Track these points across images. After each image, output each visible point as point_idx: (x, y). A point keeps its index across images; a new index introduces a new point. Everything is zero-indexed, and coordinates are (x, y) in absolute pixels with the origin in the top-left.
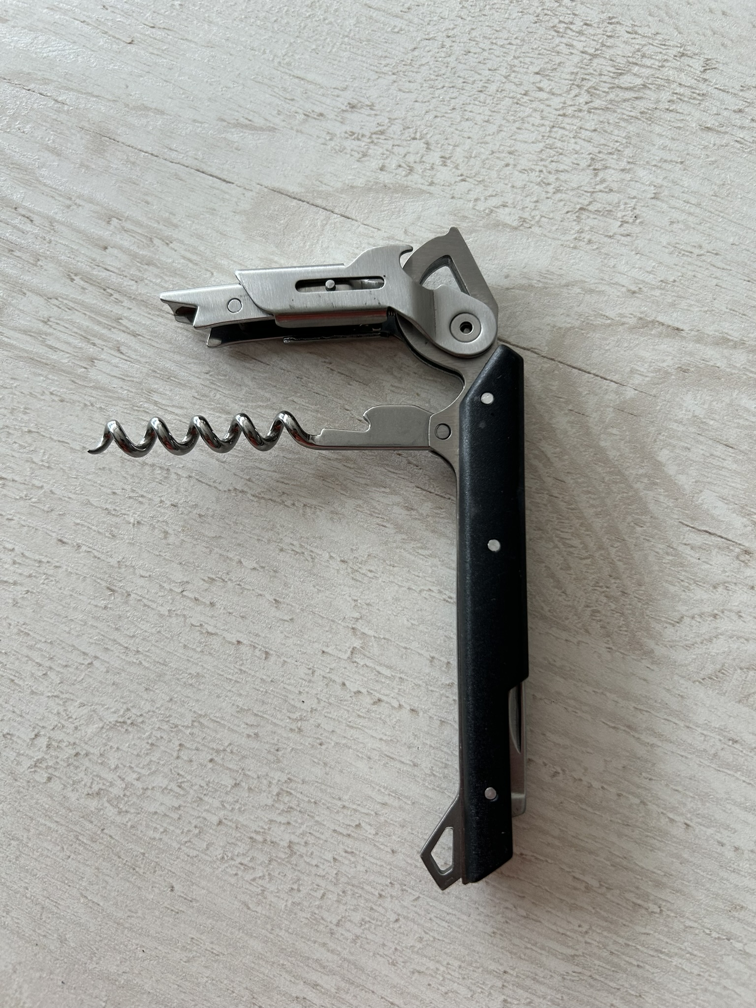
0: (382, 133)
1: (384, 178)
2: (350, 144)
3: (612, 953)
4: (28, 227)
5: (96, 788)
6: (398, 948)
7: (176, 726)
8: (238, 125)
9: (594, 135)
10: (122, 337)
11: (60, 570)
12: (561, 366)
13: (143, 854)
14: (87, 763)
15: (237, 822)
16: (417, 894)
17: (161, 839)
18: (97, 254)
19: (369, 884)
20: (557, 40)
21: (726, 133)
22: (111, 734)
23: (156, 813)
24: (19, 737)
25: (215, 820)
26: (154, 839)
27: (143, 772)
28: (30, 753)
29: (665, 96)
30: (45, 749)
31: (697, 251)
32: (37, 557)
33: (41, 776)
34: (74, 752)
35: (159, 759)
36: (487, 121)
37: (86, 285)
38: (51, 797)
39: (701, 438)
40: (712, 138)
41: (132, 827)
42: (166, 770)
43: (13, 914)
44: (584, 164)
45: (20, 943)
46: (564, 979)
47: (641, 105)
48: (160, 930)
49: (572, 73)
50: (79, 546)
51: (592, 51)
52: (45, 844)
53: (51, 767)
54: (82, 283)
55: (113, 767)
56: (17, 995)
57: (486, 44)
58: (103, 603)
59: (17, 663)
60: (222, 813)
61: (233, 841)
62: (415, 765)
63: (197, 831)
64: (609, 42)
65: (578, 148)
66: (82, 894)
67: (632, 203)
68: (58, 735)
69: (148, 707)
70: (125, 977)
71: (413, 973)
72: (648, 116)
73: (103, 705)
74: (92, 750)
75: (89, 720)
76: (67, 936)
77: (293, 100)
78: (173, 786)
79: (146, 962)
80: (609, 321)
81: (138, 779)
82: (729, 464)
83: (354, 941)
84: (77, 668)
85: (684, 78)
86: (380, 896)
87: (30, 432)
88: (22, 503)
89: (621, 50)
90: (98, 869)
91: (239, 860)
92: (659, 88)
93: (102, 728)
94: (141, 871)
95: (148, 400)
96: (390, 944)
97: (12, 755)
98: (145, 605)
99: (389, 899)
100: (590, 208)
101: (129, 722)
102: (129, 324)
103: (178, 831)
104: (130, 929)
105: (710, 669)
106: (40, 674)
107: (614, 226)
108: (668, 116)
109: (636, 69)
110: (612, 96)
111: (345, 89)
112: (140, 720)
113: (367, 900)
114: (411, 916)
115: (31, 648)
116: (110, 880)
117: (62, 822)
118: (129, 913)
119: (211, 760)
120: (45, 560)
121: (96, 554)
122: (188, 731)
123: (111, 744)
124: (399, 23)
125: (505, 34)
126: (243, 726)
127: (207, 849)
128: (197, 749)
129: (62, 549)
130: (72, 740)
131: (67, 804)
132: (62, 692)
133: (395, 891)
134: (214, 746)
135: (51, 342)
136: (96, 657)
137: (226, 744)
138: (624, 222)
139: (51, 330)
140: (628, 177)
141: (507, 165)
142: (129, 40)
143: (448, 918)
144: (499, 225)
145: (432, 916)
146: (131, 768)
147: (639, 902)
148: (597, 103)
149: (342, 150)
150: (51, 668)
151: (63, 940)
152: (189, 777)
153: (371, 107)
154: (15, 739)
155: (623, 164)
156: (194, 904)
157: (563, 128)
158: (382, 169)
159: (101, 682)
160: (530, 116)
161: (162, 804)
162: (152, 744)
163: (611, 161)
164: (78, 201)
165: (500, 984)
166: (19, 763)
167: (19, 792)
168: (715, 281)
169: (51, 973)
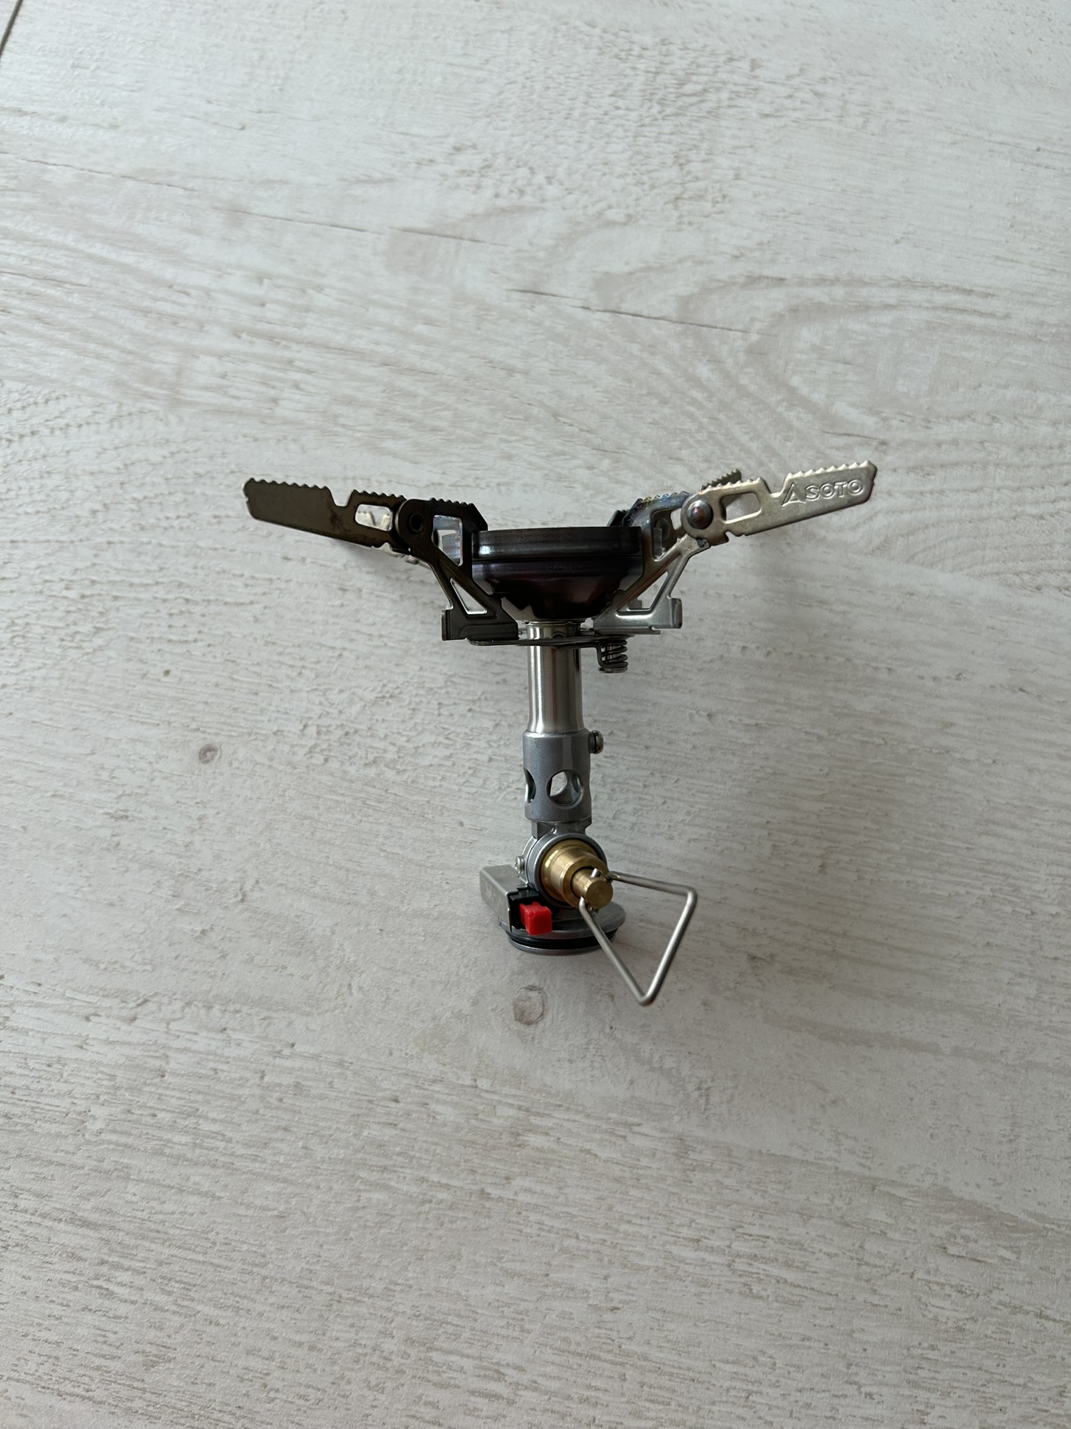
0: (489, 166)
1: (501, 202)
2: (463, 180)
3: (853, 786)
4: (185, 300)
5: (371, 757)
6: (672, 824)
7: (432, 689)
8: (359, 181)
9: (672, 137)
10: (297, 376)
11: (292, 583)
12: (691, 326)
13: (428, 802)
14: (357, 738)
15: (505, 755)
16: (676, 778)
17: (441, 786)
18: (257, 311)
19: (633, 778)
20: (622, 66)
21: (782, 116)
22: (373, 709)
23: (431, 765)
24: (289, 732)
25: (485, 758)
26: (435, 787)
27: (410, 734)
28: (303, 742)
29: (724, 95)
30: (315, 735)
31: (781, 214)
32: (267, 576)
33: (318, 759)
34: (343, 732)
35: (423, 719)
36: (579, 142)
37: (254, 339)
38: (332, 774)
39: (823, 362)
40: (771, 122)
41: (413, 782)
42: (431, 727)
43: (320, 883)
44: (670, 161)
45: (333, 907)
46: (819, 816)
47: (706, 106)
48: (459, 861)
49: (641, 91)
50: (304, 559)
51: (653, 69)
52: (337, 816)
53: (325, 750)
54: (249, 338)
55: (382, 736)
56: (340, 953)
57: (561, 79)
58: (338, 602)
59: (271, 670)
60: (490, 752)
61: (506, 772)
62: (647, 673)
63: (471, 772)
64: (667, 60)
65: (660, 149)
66: (381, 850)
67: (718, 185)
68: (325, 721)
69: (401, 679)
70: (437, 909)
71: (689, 841)
72: (714, 114)
73: (360, 687)
74: (359, 727)
75: (351, 703)
76: (376, 888)
77: (402, 153)
78: (441, 739)
79: (453, 892)
80: (722, 284)
81: (408, 741)
82: (852, 377)
83: (632, 828)
84: (329, 662)
85: (736, 78)
86: (645, 786)
87: (232, 472)
88: (240, 534)
89: (679, 64)
90: (390, 824)
91: (514, 786)
92: (718, 90)
93: (365, 706)
94: (430, 817)
95: (336, 424)
96: (664, 823)
97: (286, 748)
98: (378, 596)
99: (653, 787)
100: (684, 196)
101: (388, 695)
102: (302, 364)
103: (455, 776)
104: (432, 867)
105: (877, 541)
106: (295, 674)
107: (708, 206)
108: (731, 111)
109: (694, 78)
110: (680, 103)
111: (447, 136)
112: (398, 691)
113: (635, 792)
114: (675, 795)
115: (280, 654)
116: (404, 831)
117: (348, 793)
118: (428, 854)
119: (470, 710)
120: (274, 577)
121: (322, 562)
122: (443, 691)
123: (376, 717)
124: (480, 74)
125: (575, 69)
126: (491, 676)
127: (485, 783)
128: (455, 704)
129: (289, 565)
130: (339, 723)
131: (348, 777)
132: (319, 685)
133: (657, 779)
134: (469, 697)
135: (232, 392)
136: (344, 649)
137: (479, 694)
138: (715, 203)
139: (229, 383)
140: (709, 165)
141: (605, 174)
142: (240, 127)
143: (708, 790)
144: (610, 224)
145: (693, 791)
146: (399, 733)
147: (866, 739)
148: (669, 111)
149: (457, 187)
150: (304, 667)
151: (372, 893)
152: (453, 729)
153: (474, 147)
154: (285, 734)
155: (703, 156)
156: (485, 832)
157: (645, 136)
158: (497, 196)
159: (354, 668)
160: (614, 131)
161: (435, 756)
162: (414, 709)
163: (692, 155)
164: (229, 270)
165: (765, 833)
166: (294, 754)
167: (301, 778)
168: (803, 236)
169: (368, 925)
